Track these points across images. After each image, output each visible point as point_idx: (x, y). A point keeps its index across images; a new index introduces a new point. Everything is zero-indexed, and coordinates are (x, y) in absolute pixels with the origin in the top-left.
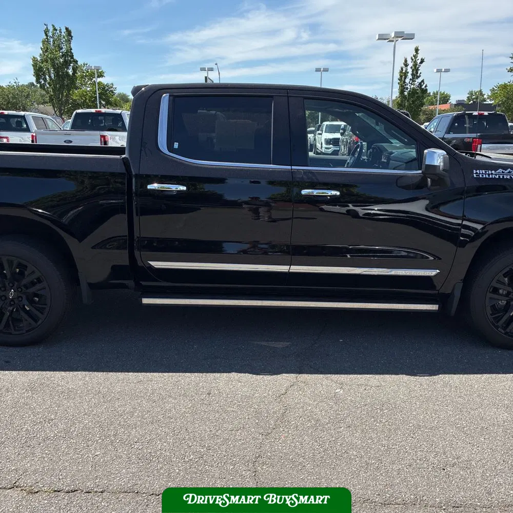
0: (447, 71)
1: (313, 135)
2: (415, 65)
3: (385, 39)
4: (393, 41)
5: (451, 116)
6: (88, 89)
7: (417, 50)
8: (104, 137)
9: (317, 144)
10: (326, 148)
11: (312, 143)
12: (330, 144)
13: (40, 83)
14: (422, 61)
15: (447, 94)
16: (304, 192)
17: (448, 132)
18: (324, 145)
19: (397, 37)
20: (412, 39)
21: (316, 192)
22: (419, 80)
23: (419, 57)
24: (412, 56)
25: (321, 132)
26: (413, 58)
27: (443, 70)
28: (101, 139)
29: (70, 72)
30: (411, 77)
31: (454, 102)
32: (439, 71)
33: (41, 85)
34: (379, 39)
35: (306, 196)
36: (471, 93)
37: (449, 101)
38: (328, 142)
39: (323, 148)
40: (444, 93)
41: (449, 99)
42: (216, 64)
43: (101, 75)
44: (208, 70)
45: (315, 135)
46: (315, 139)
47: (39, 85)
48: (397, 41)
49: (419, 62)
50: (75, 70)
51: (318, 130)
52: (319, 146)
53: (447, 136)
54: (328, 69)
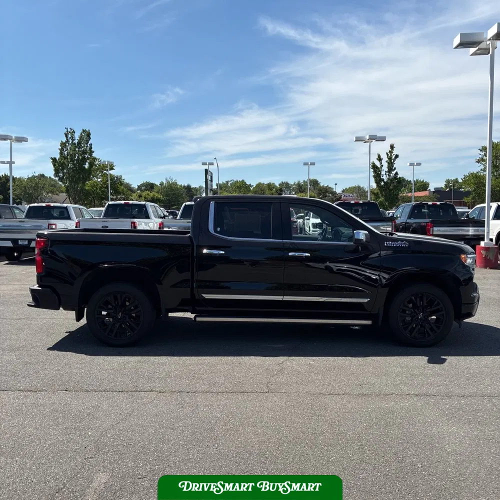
0: (419, 164)
1: (302, 220)
2: (390, 159)
3: (362, 141)
4: (367, 142)
5: (411, 205)
6: (99, 180)
7: (392, 147)
8: (134, 223)
9: (306, 228)
10: (313, 231)
11: (301, 226)
12: (317, 228)
13: (59, 176)
14: (397, 156)
15: (426, 182)
16: (290, 254)
17: (409, 218)
18: (311, 229)
19: (372, 139)
20: (384, 141)
21: (297, 254)
22: (394, 172)
23: (395, 152)
24: (388, 152)
25: (308, 218)
26: (389, 154)
27: (415, 164)
28: (131, 225)
29: (87, 166)
30: (387, 170)
31: (432, 190)
32: (411, 164)
33: (59, 178)
34: (356, 141)
35: (292, 256)
36: (448, 181)
37: (429, 188)
38: (315, 226)
39: (311, 231)
40: (423, 181)
41: (428, 187)
42: (215, 159)
43: (112, 169)
44: (209, 165)
45: (304, 221)
46: (304, 224)
47: (57, 179)
48: (372, 142)
49: (393, 157)
50: (91, 165)
51: (307, 216)
52: (307, 229)
53: (409, 221)
54: (314, 163)
